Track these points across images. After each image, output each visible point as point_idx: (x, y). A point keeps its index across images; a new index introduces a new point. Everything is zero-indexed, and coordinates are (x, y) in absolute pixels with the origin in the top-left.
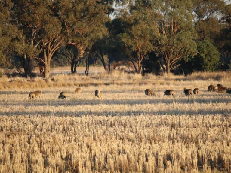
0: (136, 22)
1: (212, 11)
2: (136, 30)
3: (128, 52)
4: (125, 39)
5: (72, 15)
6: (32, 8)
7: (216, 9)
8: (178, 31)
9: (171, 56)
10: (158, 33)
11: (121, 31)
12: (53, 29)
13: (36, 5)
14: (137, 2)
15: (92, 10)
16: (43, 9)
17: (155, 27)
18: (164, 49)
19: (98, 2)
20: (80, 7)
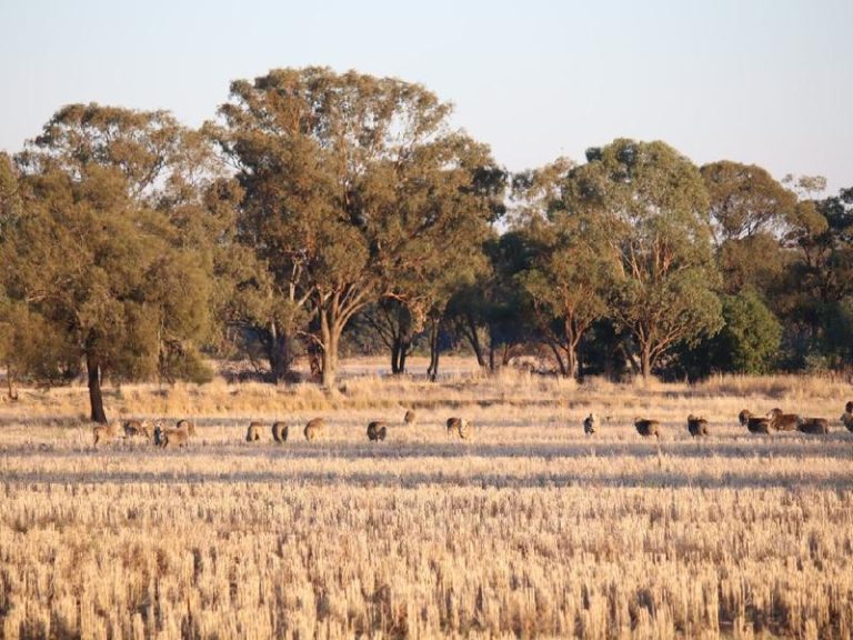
0: (564, 242)
1: (761, 217)
2: (564, 262)
3: (542, 320)
4: (533, 285)
5: (396, 223)
6: (293, 203)
7: (773, 213)
8: (674, 266)
9: (654, 333)
10: (619, 271)
11: (523, 266)
12: (347, 257)
13: (304, 195)
14: (567, 189)
15: (447, 209)
16: (320, 206)
17: (613, 256)
18: (634, 314)
19: (463, 189)
20: (417, 201)
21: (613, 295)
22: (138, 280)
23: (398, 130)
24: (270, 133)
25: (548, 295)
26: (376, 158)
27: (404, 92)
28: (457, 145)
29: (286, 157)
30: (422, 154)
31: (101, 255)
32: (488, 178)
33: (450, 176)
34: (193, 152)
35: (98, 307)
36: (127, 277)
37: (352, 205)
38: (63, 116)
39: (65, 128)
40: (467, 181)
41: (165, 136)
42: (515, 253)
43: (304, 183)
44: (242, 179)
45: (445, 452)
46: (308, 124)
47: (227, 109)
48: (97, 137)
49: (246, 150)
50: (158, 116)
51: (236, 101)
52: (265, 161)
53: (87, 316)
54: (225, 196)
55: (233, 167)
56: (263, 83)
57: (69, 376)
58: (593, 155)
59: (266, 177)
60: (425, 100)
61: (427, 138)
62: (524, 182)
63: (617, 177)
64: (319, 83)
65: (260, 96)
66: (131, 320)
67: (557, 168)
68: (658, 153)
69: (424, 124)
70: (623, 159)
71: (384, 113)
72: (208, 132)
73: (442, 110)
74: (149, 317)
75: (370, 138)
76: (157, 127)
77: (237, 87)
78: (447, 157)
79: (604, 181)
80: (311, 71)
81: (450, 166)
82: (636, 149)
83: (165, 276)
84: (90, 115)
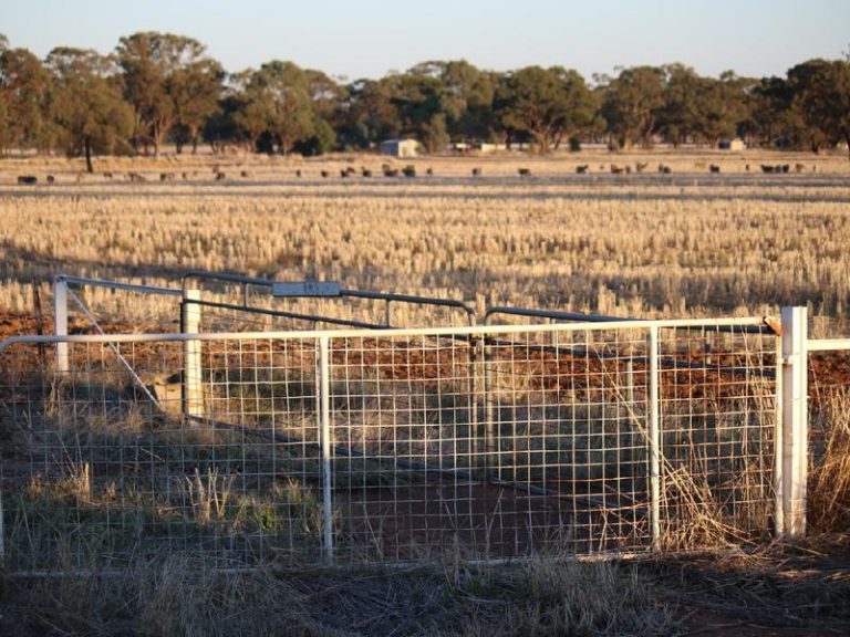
0: (251, 101)
1: (323, 90)
2: (251, 109)
3: (239, 131)
4: (237, 117)
5: (185, 92)
6: (144, 85)
7: (327, 89)
8: (296, 110)
9: (288, 137)
10: (274, 112)
11: (234, 110)
12: (165, 106)
13: (149, 83)
14: (253, 80)
15: (206, 88)
16: (155, 87)
17: (271, 106)
18: (279, 129)
19: (212, 80)
20: (194, 84)
21: (271, 123)
22: (106, 116)
23: (186, 57)
24: (135, 58)
25: (245, 122)
26: (177, 67)
27: (189, 41)
28: (207, 63)
29: (142, 67)
30: (196, 66)
31: (92, 106)
32: (220, 75)
33: (207, 75)
34: (105, 65)
35: (91, 127)
36: (101, 115)
37: (168, 86)
38: (56, 51)
39: (55, 56)
40: (213, 76)
41: (93, 59)
42: (232, 105)
43: (148, 78)
44: (125, 75)
45: (243, 184)
46: (149, 54)
47: (118, 48)
48: (68, 60)
49: (125, 64)
50: (92, 51)
51: (121, 45)
52: (132, 69)
53: (87, 130)
54: (118, 83)
55: (121, 70)
56: (132, 38)
57: (79, 155)
58: (264, 66)
59: (133, 75)
60: (196, 45)
61: (198, 59)
62: (234, 77)
63: (273, 75)
64: (155, 38)
65: (131, 43)
66: (103, 132)
67: (248, 71)
68: (289, 66)
69: (196, 54)
70: (276, 69)
71: (180, 49)
72: (111, 57)
73: (202, 49)
74: (110, 129)
75: (174, 59)
76: (90, 55)
77: (122, 40)
78: (205, 67)
79: (268, 76)
80: (151, 33)
81: (205, 71)
82: (281, 64)
83: (117, 115)
84: (65, 51)
